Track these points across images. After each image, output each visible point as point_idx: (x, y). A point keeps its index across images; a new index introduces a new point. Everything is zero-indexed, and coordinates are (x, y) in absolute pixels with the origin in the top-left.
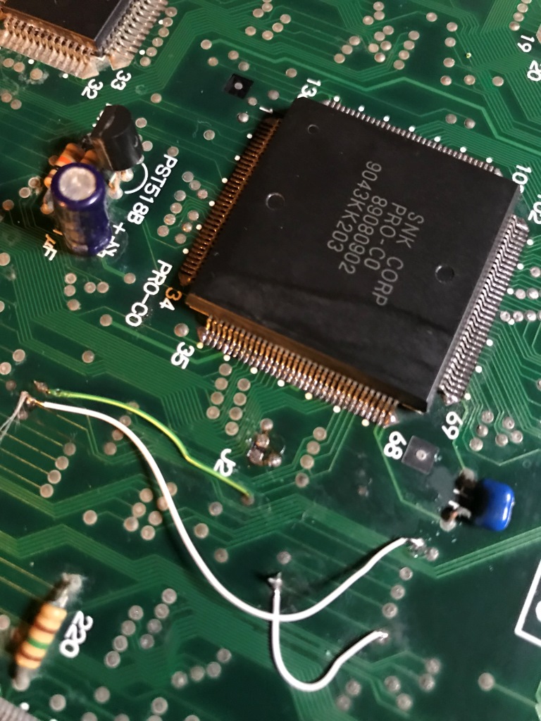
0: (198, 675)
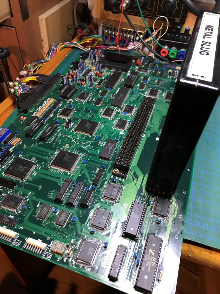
0: (77, 148)
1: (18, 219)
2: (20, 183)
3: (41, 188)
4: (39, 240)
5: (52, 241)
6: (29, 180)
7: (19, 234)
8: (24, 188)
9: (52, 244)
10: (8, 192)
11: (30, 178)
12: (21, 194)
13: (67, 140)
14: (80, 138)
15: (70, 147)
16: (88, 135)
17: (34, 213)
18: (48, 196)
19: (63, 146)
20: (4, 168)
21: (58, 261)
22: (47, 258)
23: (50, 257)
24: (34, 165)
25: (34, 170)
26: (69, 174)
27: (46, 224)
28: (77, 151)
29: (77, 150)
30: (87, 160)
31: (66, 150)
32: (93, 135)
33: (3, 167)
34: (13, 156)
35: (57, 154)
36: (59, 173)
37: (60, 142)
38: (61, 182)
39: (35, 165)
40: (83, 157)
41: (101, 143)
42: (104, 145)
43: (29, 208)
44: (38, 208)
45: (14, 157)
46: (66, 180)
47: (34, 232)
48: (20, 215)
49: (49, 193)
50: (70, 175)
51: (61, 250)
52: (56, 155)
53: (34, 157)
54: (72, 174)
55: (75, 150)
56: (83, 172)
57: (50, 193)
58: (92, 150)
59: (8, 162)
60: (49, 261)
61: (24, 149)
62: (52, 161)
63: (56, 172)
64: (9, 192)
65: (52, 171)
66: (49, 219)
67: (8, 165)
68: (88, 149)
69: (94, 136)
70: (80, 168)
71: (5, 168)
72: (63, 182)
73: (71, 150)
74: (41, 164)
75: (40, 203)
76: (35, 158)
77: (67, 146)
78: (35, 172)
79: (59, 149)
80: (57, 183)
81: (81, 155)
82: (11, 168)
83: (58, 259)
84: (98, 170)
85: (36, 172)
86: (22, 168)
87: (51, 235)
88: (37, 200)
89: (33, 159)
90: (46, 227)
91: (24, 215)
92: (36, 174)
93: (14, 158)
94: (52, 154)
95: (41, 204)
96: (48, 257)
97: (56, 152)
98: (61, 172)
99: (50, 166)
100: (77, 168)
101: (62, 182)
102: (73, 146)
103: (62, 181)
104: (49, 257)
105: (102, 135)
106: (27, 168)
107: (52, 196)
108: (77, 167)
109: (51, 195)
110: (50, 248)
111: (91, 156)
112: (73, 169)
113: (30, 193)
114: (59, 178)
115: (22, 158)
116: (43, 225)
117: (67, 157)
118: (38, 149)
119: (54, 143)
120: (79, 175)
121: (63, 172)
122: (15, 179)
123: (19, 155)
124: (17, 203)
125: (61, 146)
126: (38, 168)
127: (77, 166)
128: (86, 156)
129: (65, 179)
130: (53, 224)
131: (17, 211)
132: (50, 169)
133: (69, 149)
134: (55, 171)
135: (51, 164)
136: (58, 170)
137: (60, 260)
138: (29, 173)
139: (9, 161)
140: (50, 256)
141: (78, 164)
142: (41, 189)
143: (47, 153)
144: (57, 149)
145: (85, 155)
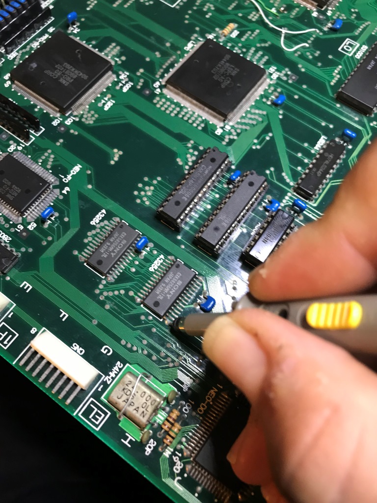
0: (263, 45)
1: (23, 250)
2: (55, 123)
3: (116, 159)
4: (77, 347)
5: (119, 363)
6: (83, 120)
7: (15, 305)
8: (63, 145)
9: (116, 375)
10: (9, 146)
11: (90, 115)
12: (50, 163)
13: (236, 8)
14: (278, 11)
15: (239, 36)
16: (309, 6)
17: (77, 242)
18: (136, 193)
19: (217, 29)
20: (15, 58)
21: (126, 443)
22: (90, 420)
23: (100, 419)
24: (110, 73)
25: (108, 88)
26: (219, 132)
27: (111, 294)
28: (263, 56)
29: (261, 53)
30: (290, 98)
31: (226, 42)
32: (327, 10)
33: (11, 56)
34: (49, 27)
35: (192, 52)
36: (187, 121)
37: (209, 10)
38: (189, 156)
39: (114, 72)
40: (277, 84)
41: (350, 45)
42: (359, 56)
43: (66, 219)
44: (94, 227)
45: (51, 30)
46: (205, 151)
47: (64, 313)
48: (31, 239)
49: (140, 185)
50: (221, 138)
51: (141, 410)
52: (188, 52)
53: (114, 44)
54: (230, 133)
55: (256, 51)
56: (268, 138)
57: (145, 184)
58: (315, 65)
59: (28, 44)
60: (95, 434)
61: (88, 9)
62: (172, 71)
63: (176, 115)
64: (12, 148)
65: (166, 109)
66: (124, 278)
67: (26, 53)
68: (302, 57)
69: (329, 13)
70: (260, 119)
71: (17, 60)
72: (194, 158)
73: (243, 47)
74: (132, 75)
75: (104, 211)
76: (118, 48)
77: (231, 31)
78: (109, 96)
79: (202, 34)
80: (173, 155)
81: (271, 74)
82: (34, 65)
83: (126, 438)
84: (322, 141)
85: (113, 97)
86: (68, 74)
87: (118, 340)
88: (97, 198)
89: (110, 52)
90: (107, 307)
91: (45, 243)
92: (109, 105)
93: (50, 34)
94: (174, 48)
95: (109, 216)
96: (94, 417)
97: (190, 45)
98: (193, 119)
99: (161, 87)
100: (251, 119)
101: (193, 155)
102: (250, 35)
103: (191, 151)
104: (97, 420)
105: (359, 17)
106: (85, 77)
107: (149, 198)
108: (252, 114)
109: (145, 191)
110: (105, 385)
111: (304, 87)
112: (236, 118)
113: (77, 169)
114: (182, 138)
115: (77, 39)
116: (101, 293)
117: (222, 71)
118: (133, 20)
119: (190, 12)
120: (255, 144)
121: (200, 119)
122: (41, 106)
123: (68, 26)
124: (28, 191)
125: (211, 26)
126: (122, 87)
127: (253, 111)
128: (290, 82)
129: (201, 148)
130: (133, 299)
131: (25, 223)
132: (158, 98)
133: (235, 41)
134: (175, 112)
135: (168, 82)
136: (185, 110)
137: (131, 442)
138: (89, 97)
139: (34, 39)
140: (100, 416)
141: (258, 105)
142: (116, 162)
143: (161, 41)
144: (196, 35)
145: (285, 78)
